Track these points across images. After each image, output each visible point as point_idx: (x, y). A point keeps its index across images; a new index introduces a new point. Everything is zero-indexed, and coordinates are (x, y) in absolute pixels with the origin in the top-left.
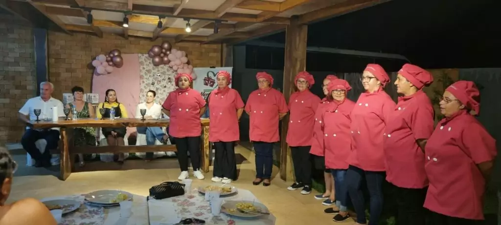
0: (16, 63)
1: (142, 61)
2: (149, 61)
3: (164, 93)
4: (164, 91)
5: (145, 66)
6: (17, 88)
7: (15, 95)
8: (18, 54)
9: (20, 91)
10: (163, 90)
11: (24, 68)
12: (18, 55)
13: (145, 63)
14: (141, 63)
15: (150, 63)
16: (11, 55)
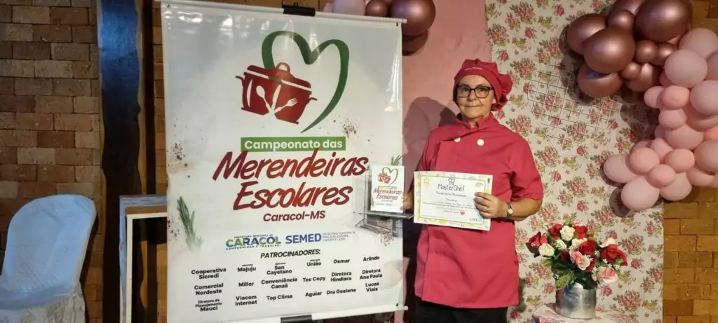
0: (40, 48)
1: (498, 28)
2: (524, 26)
3: (580, 160)
4: (581, 151)
5: (510, 48)
6: (43, 139)
7: (37, 167)
8: (47, 12)
9: (53, 150)
10: (575, 146)
11: (64, 64)
12: (45, 18)
13: (511, 34)
14: (496, 34)
15: (529, 33)
16: (20, 16)
